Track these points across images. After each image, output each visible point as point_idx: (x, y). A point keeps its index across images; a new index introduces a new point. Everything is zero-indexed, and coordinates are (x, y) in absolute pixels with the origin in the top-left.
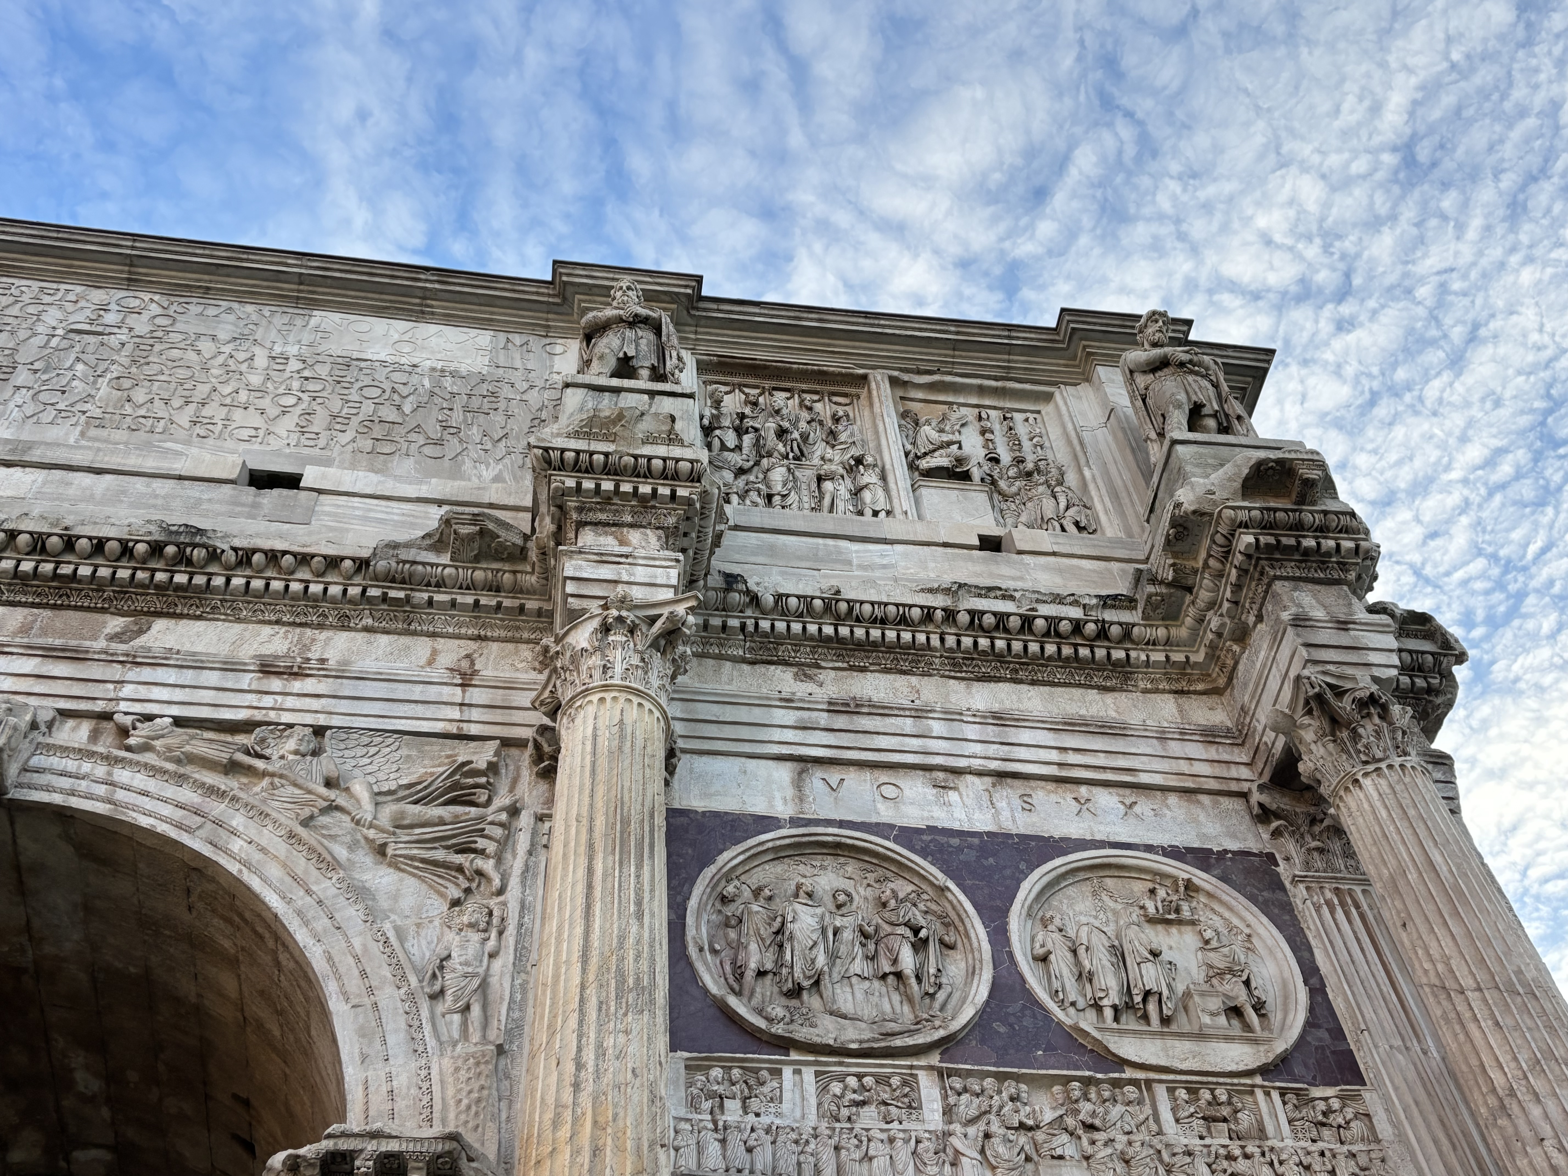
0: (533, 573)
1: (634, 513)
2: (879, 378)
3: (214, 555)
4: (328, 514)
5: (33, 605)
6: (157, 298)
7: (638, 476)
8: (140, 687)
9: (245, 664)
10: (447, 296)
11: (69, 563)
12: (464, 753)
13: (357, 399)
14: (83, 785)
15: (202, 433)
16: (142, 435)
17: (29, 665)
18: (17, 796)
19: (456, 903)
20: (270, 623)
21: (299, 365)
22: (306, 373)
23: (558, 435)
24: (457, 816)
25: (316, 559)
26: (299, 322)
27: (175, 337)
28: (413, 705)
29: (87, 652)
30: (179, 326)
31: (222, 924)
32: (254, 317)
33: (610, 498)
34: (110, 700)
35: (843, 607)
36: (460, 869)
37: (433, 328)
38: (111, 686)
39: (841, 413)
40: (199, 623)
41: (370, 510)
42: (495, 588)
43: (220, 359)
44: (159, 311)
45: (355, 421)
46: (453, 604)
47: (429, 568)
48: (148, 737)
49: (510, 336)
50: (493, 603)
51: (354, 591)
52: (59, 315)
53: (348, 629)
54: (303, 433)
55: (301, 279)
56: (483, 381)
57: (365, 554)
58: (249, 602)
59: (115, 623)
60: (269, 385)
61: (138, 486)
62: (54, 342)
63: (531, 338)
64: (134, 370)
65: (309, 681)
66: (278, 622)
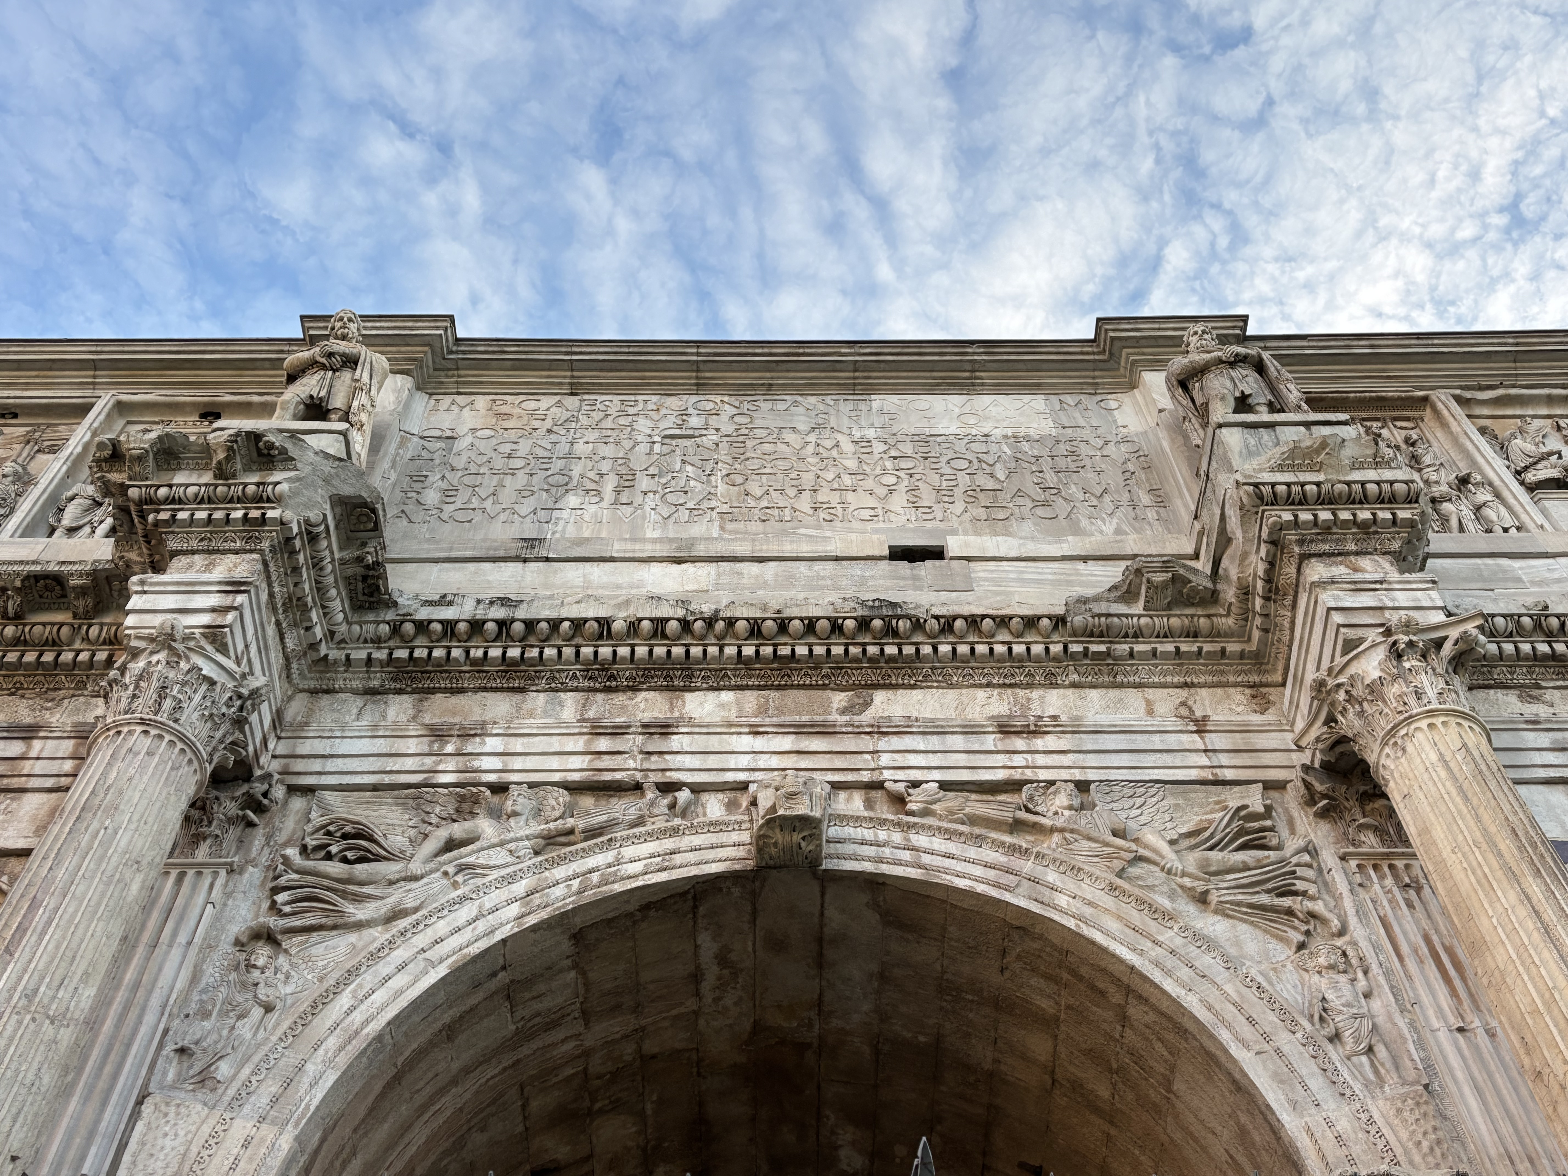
0: (1228, 615)
1: (1357, 541)
2: (1443, 398)
3: (918, 625)
4: (985, 579)
5: (759, 688)
6: (726, 399)
7: (1353, 503)
8: (896, 755)
9: (983, 726)
10: (995, 365)
11: (785, 644)
12: (1234, 798)
13: (950, 471)
14: (887, 852)
15: (828, 517)
16: (774, 524)
17: (787, 743)
18: (830, 866)
19: (1301, 946)
20: (981, 686)
21: (882, 447)
22: (893, 453)
23: (1261, 470)
24: (1259, 860)
25: (1015, 620)
26: (863, 406)
27: (759, 433)
28: (1158, 755)
29: (834, 726)
30: (758, 423)
31: (1042, 983)
32: (821, 407)
33: (1329, 528)
34: (873, 769)
35: (1554, 622)
36: (1290, 912)
37: (987, 399)
38: (868, 757)
39: (1415, 437)
40: (915, 692)
41: (1022, 572)
42: (1193, 634)
43: (810, 449)
44: (734, 411)
45: (958, 492)
46: (1154, 652)
47: (1124, 619)
48: (926, 802)
49: (1062, 397)
50: (1195, 648)
51: (1056, 649)
52: (649, 423)
53: (1055, 686)
54: (917, 508)
55: (856, 366)
56: (1058, 442)
57: (1060, 611)
58: (957, 668)
59: (839, 699)
60: (865, 467)
61: (802, 570)
62: (657, 448)
63: (1082, 397)
64: (737, 466)
65: (1049, 737)
66: (988, 685)
